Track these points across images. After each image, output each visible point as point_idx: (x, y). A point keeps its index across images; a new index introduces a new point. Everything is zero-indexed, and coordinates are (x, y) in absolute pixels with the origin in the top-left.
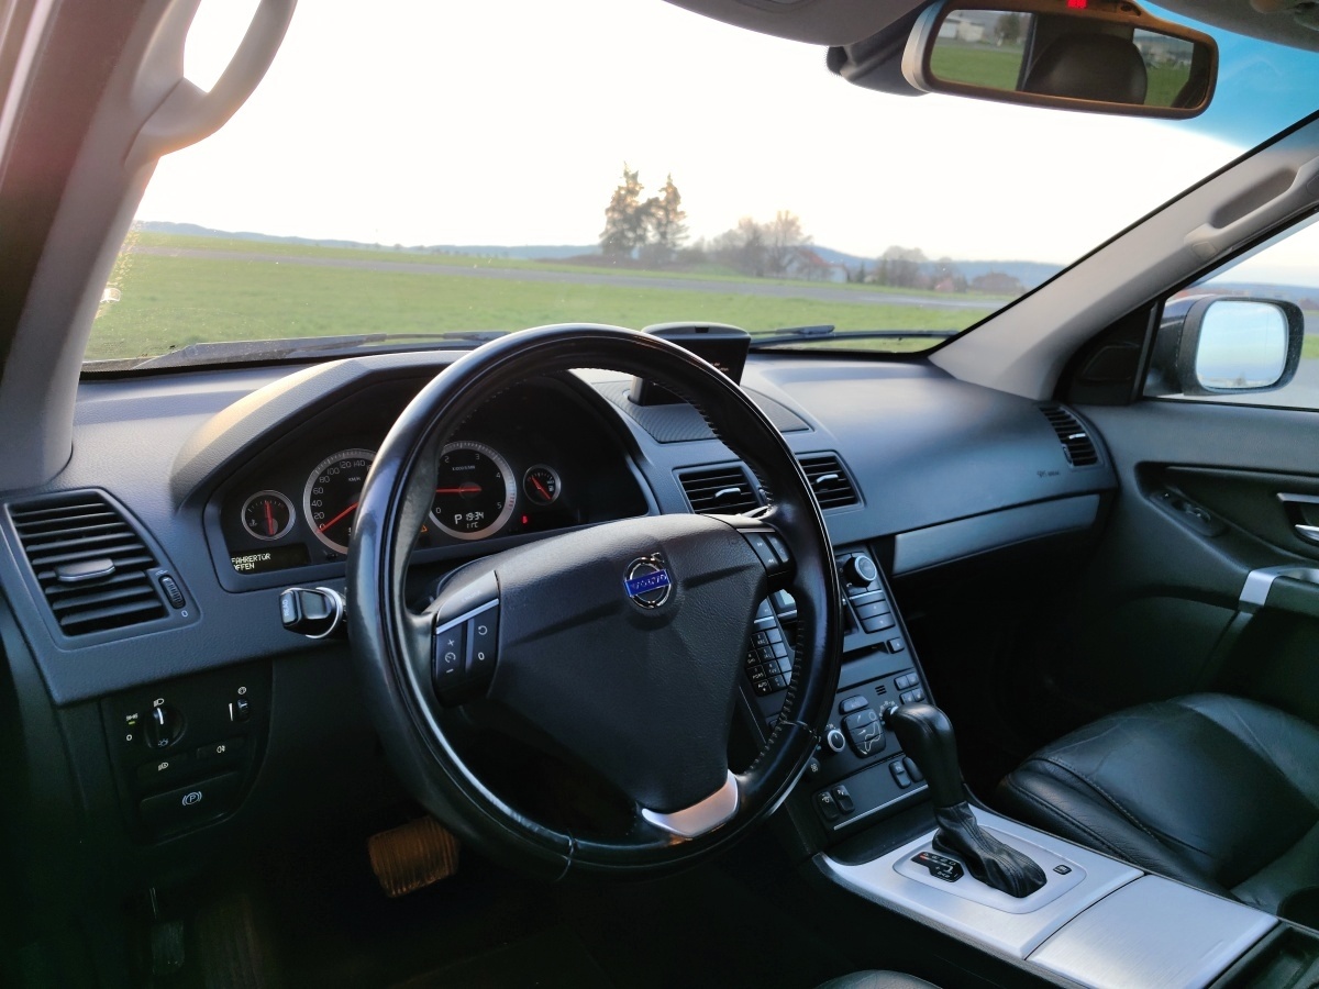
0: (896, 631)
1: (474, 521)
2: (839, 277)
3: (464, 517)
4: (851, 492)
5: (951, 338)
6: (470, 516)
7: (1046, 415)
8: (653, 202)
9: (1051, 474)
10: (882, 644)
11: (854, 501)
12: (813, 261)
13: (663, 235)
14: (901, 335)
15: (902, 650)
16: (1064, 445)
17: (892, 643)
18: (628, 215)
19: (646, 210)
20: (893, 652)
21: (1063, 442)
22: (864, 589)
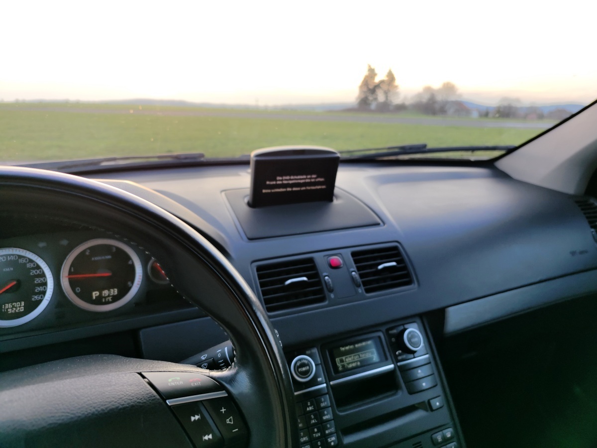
0: (438, 390)
1: (109, 296)
2: (475, 115)
3: (101, 294)
4: (408, 275)
5: (510, 150)
6: (106, 293)
7: (579, 206)
8: (382, 82)
9: (581, 253)
10: (423, 403)
11: (409, 283)
12: (461, 108)
13: (387, 97)
14: (473, 149)
15: (441, 408)
16: (593, 230)
17: (432, 402)
18: (370, 88)
19: (377, 86)
20: (432, 410)
21: (592, 227)
22: (412, 356)
